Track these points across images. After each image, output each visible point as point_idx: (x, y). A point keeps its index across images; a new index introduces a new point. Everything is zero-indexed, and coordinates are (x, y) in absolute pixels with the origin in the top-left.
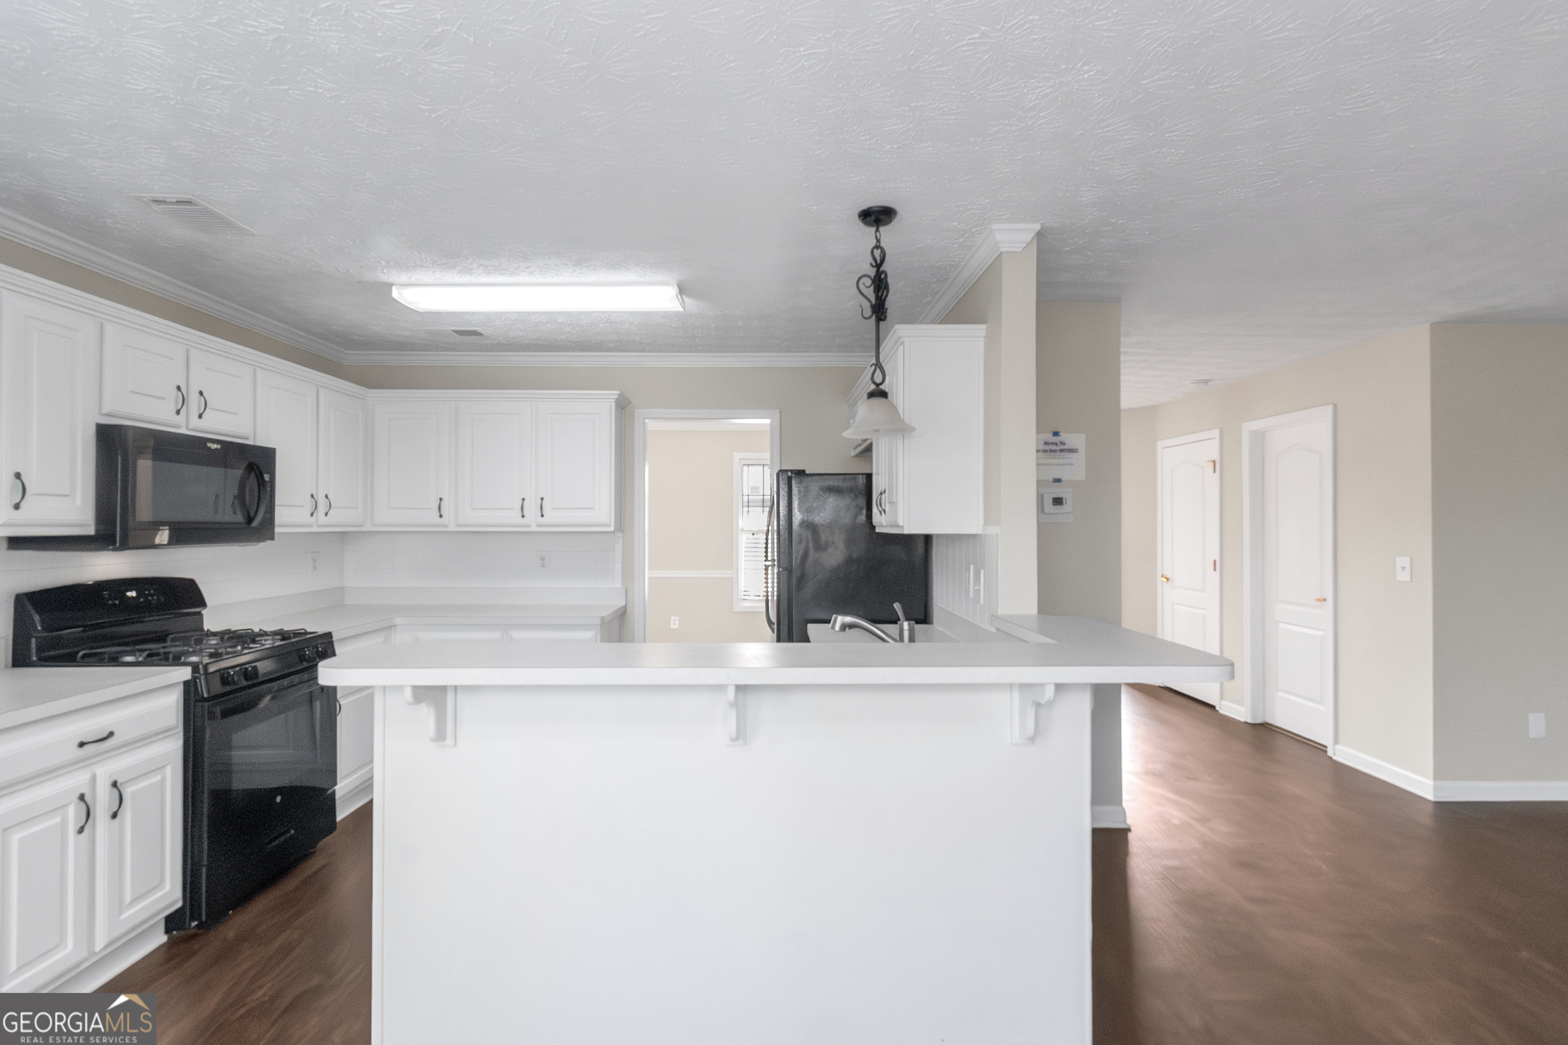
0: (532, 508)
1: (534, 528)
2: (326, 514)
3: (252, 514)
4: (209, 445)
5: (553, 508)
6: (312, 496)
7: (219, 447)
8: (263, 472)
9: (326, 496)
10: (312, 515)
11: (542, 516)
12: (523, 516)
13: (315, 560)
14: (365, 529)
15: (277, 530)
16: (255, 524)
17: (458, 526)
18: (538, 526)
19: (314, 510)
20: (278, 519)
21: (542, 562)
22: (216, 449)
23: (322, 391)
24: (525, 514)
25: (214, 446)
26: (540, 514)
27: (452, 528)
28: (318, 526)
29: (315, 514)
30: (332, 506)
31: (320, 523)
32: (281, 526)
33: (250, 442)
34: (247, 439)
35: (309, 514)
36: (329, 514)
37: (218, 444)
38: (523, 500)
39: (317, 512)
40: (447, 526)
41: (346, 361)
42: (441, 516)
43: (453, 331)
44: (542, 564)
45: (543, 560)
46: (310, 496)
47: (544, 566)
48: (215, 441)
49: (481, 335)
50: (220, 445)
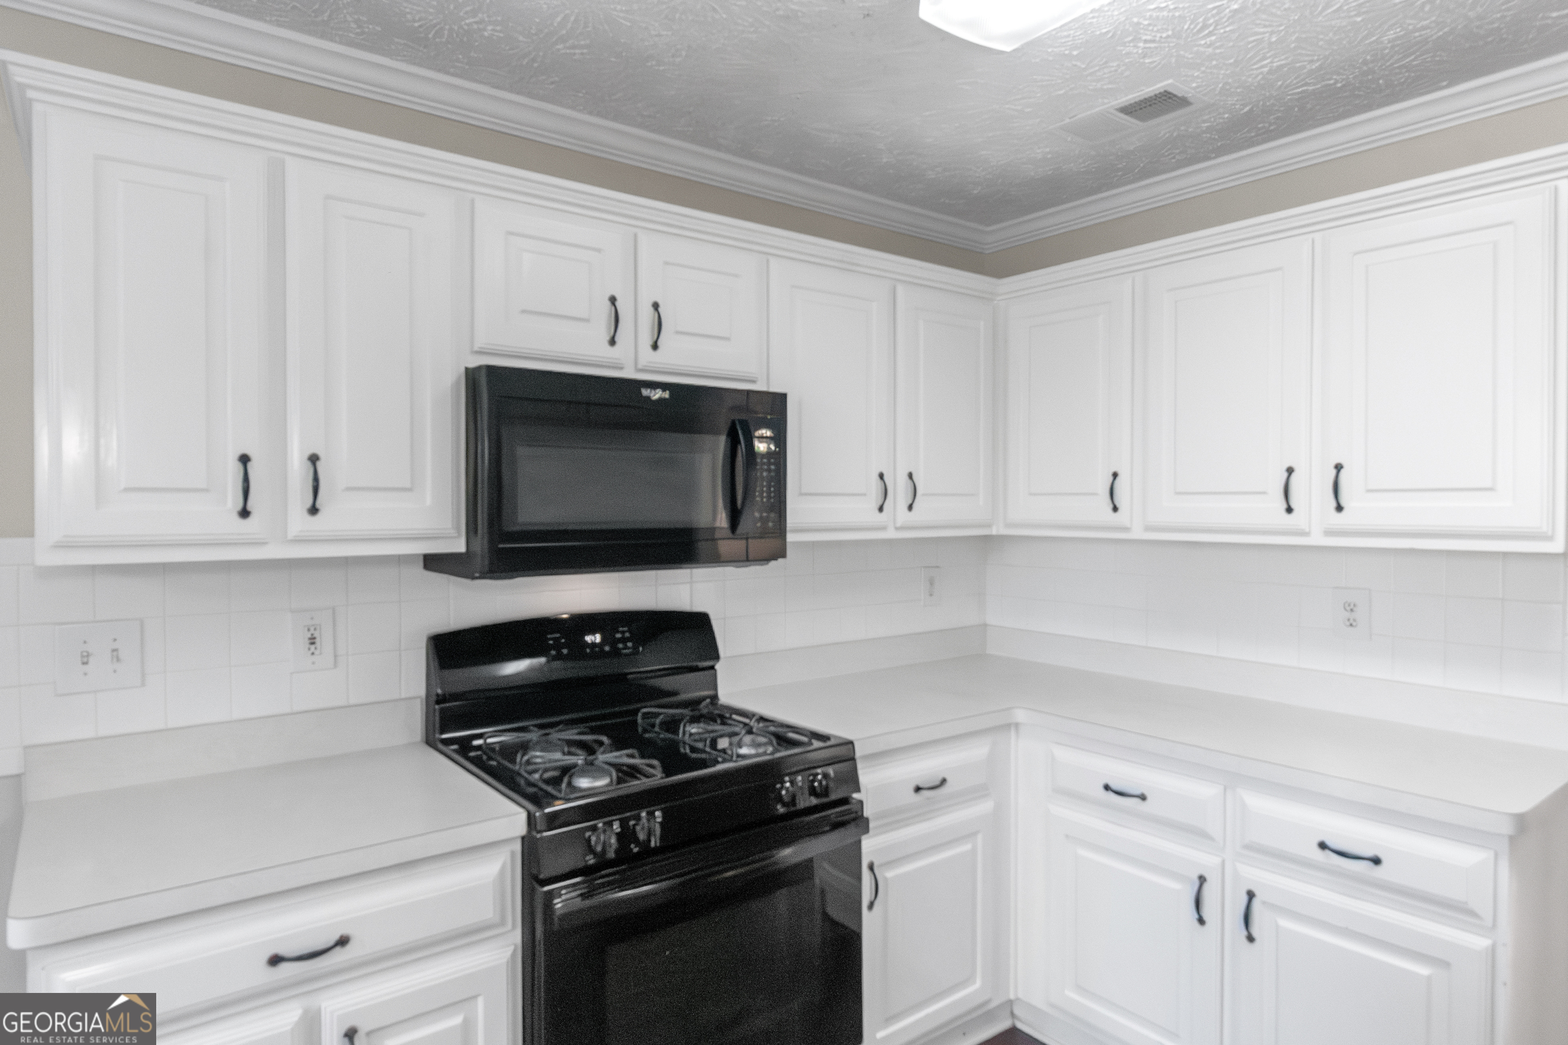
0: (1311, 491)
1: (1317, 539)
2: (910, 507)
4: (645, 392)
5: (1369, 491)
6: (879, 476)
7: (666, 395)
8: (754, 438)
9: (910, 476)
10: (878, 509)
11: (1339, 508)
12: (1289, 510)
13: (932, 582)
14: (994, 532)
15: (790, 538)
16: (742, 528)
17: (1148, 529)
18: (1329, 533)
19: (883, 500)
20: (793, 518)
21: (1347, 614)
22: (661, 400)
23: (900, 290)
24: (1293, 505)
25: (657, 395)
26: (1333, 504)
27: (1137, 533)
28: (897, 529)
29: (885, 508)
30: (922, 492)
31: (898, 523)
32: (797, 531)
35: (876, 506)
36: (915, 506)
37: (664, 390)
38: (1290, 471)
39: (890, 504)
40: (1126, 529)
41: (986, 247)
42: (1115, 509)
43: (1117, 110)
44: (1349, 620)
45: (1352, 610)
46: (876, 477)
47: (1354, 624)
48: (664, 386)
49: (1183, 102)
50: (668, 392)
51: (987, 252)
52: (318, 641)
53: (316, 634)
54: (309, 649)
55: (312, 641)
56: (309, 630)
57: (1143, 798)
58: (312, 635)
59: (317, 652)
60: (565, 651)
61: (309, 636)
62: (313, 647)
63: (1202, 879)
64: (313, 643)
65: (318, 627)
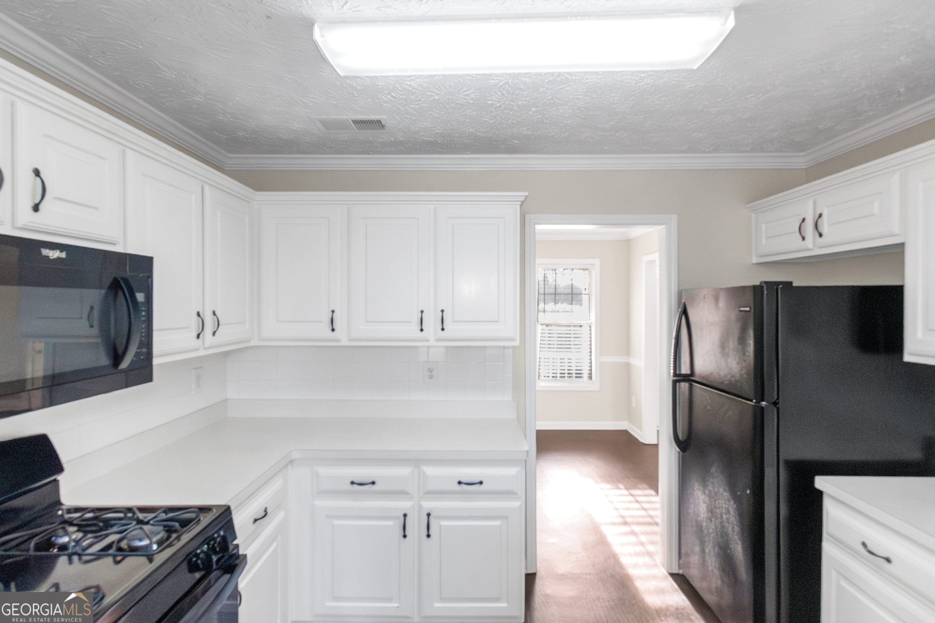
0: (431, 323)
1: (433, 343)
2: (214, 334)
3: (120, 351)
4: (45, 252)
5: (455, 321)
6: (198, 314)
7: (63, 255)
8: (135, 289)
9: (214, 313)
10: (198, 336)
11: (443, 329)
12: (422, 330)
13: (198, 377)
14: (252, 344)
16: (124, 365)
17: (350, 340)
18: (438, 340)
19: (200, 330)
20: (156, 349)
21: (429, 374)
22: (58, 258)
23: (207, 188)
24: (424, 328)
25: (55, 254)
26: (441, 328)
27: (344, 342)
28: (205, 349)
29: (201, 336)
30: (220, 323)
31: (207, 344)
33: (118, 249)
34: (114, 244)
35: (195, 335)
36: (217, 332)
37: (61, 250)
38: (422, 312)
39: (203, 334)
40: (338, 341)
41: (226, 166)
42: (333, 330)
43: (353, 121)
44: (430, 376)
45: (431, 372)
46: (195, 315)
47: (432, 377)
49: (383, 127)
50: (65, 252)
51: (226, 169)
57: (373, 483)
63: (405, 515)
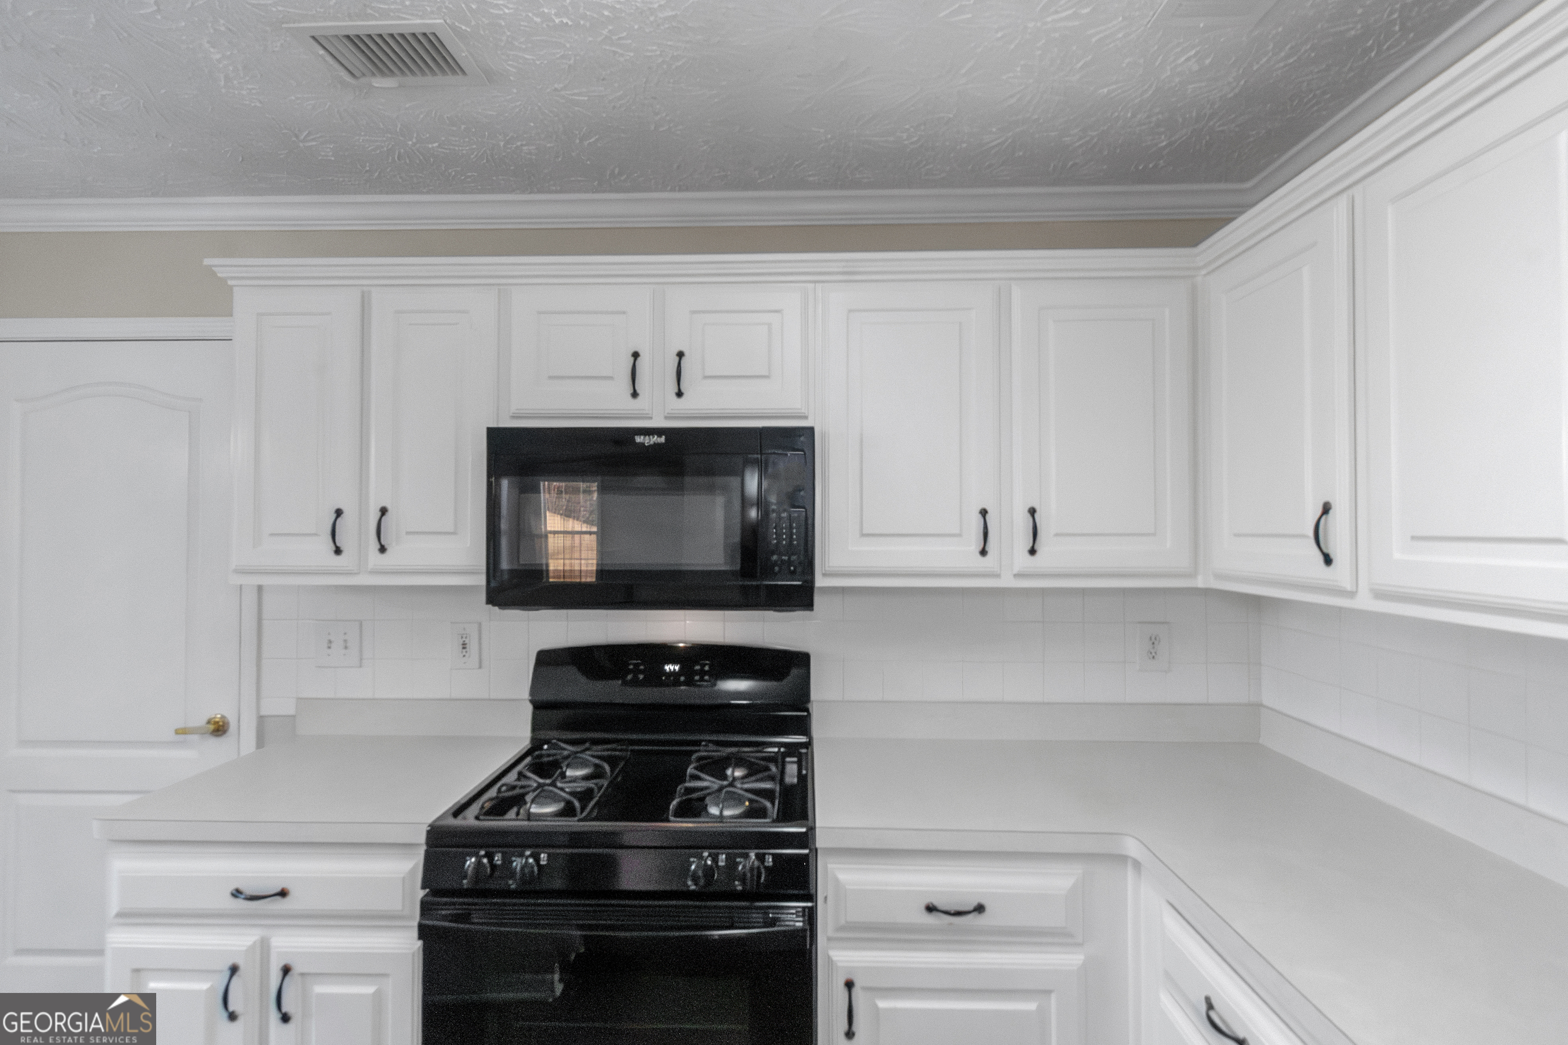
2: (1031, 551)
4: (639, 439)
6: (984, 513)
7: (662, 440)
9: (1032, 512)
10: (983, 552)
14: (1199, 583)
17: (1376, 594)
19: (984, 542)
22: (654, 445)
25: (652, 440)
27: (1365, 599)
28: (1015, 576)
29: (990, 551)
31: (1019, 568)
35: (976, 550)
37: (660, 436)
40: (1351, 593)
42: (1328, 561)
46: (975, 514)
48: (658, 432)
50: (664, 437)
52: (467, 646)
53: (467, 641)
54: (462, 652)
55: (464, 646)
56: (462, 637)
58: (464, 641)
59: (467, 655)
60: (641, 677)
61: (462, 642)
62: (464, 650)
64: (464, 648)
65: (468, 636)
